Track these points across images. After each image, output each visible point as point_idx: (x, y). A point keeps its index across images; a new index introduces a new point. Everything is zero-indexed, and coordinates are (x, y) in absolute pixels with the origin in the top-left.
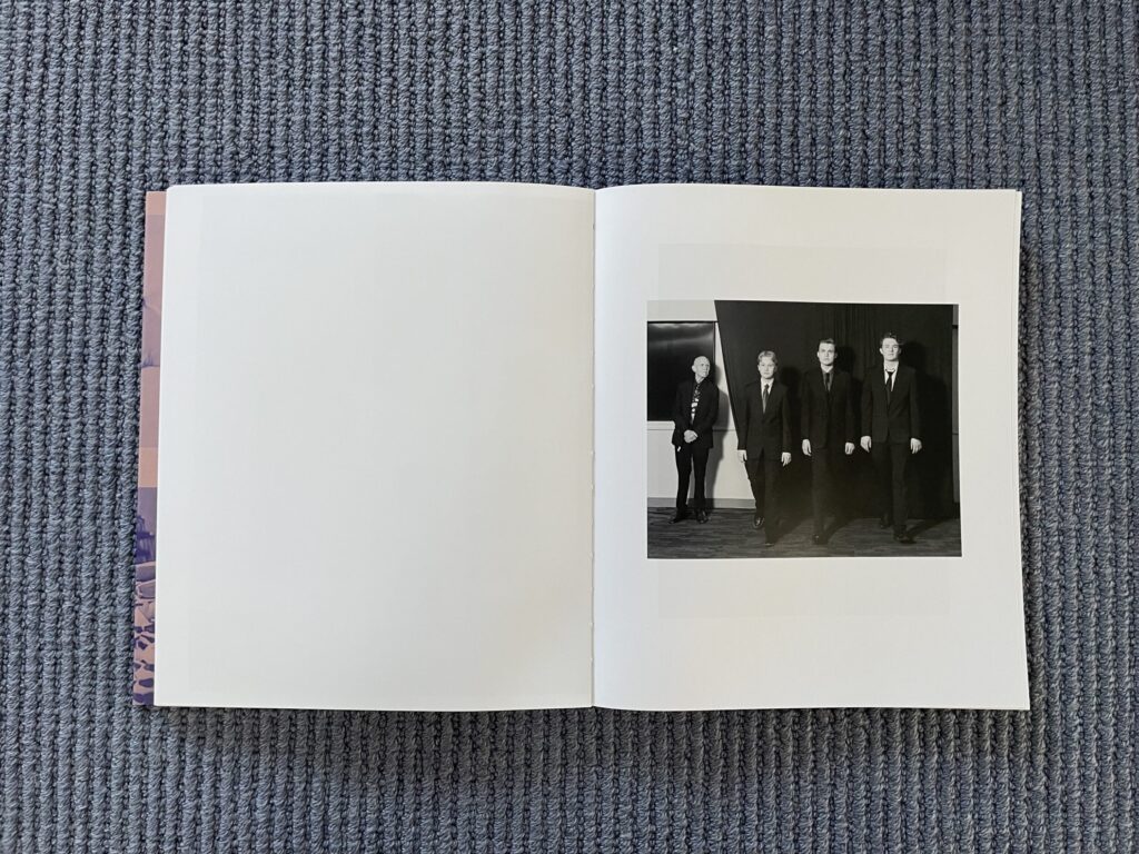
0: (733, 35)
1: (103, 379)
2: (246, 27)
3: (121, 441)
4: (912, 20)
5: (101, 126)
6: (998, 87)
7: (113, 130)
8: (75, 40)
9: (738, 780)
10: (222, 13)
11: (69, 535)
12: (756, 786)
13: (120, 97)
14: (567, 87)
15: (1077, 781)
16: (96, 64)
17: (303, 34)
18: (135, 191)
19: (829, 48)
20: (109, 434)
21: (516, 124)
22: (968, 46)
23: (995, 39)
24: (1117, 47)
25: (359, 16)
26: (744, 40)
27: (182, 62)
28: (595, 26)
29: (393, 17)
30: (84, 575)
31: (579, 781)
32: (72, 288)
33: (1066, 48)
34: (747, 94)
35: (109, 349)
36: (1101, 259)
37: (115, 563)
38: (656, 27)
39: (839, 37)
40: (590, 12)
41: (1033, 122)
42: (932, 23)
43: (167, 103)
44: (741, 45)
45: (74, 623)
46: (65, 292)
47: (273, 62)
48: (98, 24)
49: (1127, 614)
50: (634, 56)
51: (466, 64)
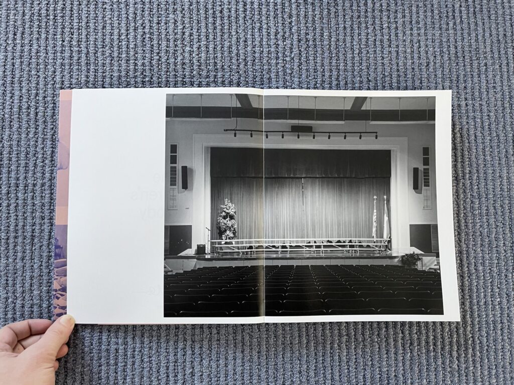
0: (310, 37)
1: (26, 195)
2: (92, 34)
3: (35, 223)
4: (387, 30)
5: (24, 79)
6: (425, 58)
7: (30, 81)
8: (12, 40)
9: (322, 369)
10: (80, 28)
11: (11, 268)
12: (330, 371)
13: (33, 66)
14: (237, 60)
15: (471, 363)
16: (22, 51)
17: (118, 37)
18: (41, 108)
19: (352, 42)
20: (29, 220)
21: (215, 76)
22: (411, 41)
23: (423, 38)
24: (476, 40)
25: (143, 29)
26: (315, 39)
27: (62, 50)
28: (250, 33)
29: (159, 29)
30: (18, 286)
31: (250, 373)
32: (11, 153)
33: (454, 41)
34: (317, 63)
35: (29, 181)
36: (472, 132)
37: (33, 280)
38: (276, 33)
39: (356, 38)
40: (247, 27)
41: (440, 73)
42: (396, 31)
43: (55, 69)
44: (314, 41)
45: (14, 308)
46: (8, 155)
47: (104, 49)
48: (23, 33)
49: (489, 287)
50: (267, 46)
51: (192, 50)
